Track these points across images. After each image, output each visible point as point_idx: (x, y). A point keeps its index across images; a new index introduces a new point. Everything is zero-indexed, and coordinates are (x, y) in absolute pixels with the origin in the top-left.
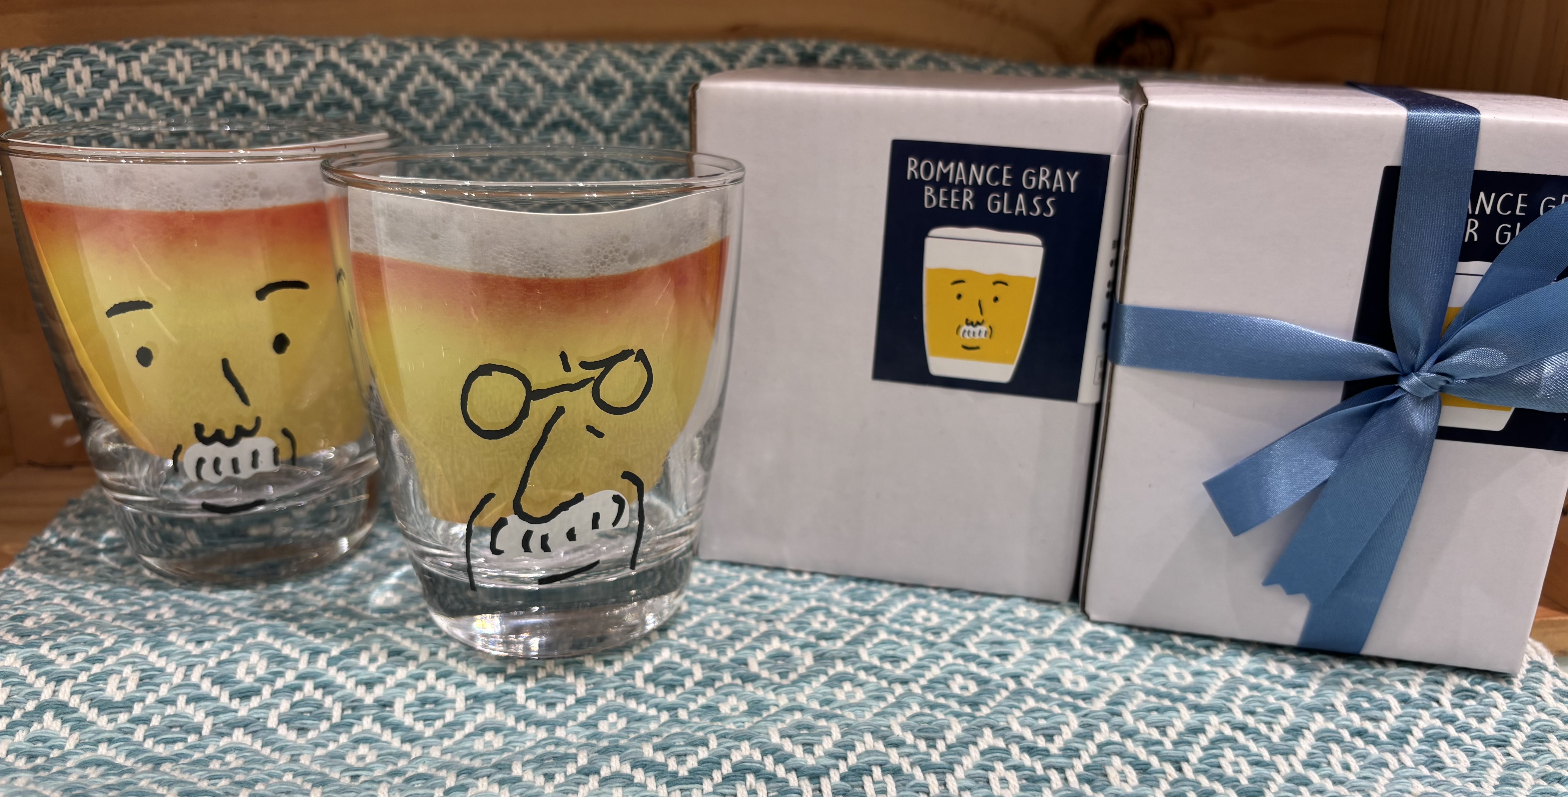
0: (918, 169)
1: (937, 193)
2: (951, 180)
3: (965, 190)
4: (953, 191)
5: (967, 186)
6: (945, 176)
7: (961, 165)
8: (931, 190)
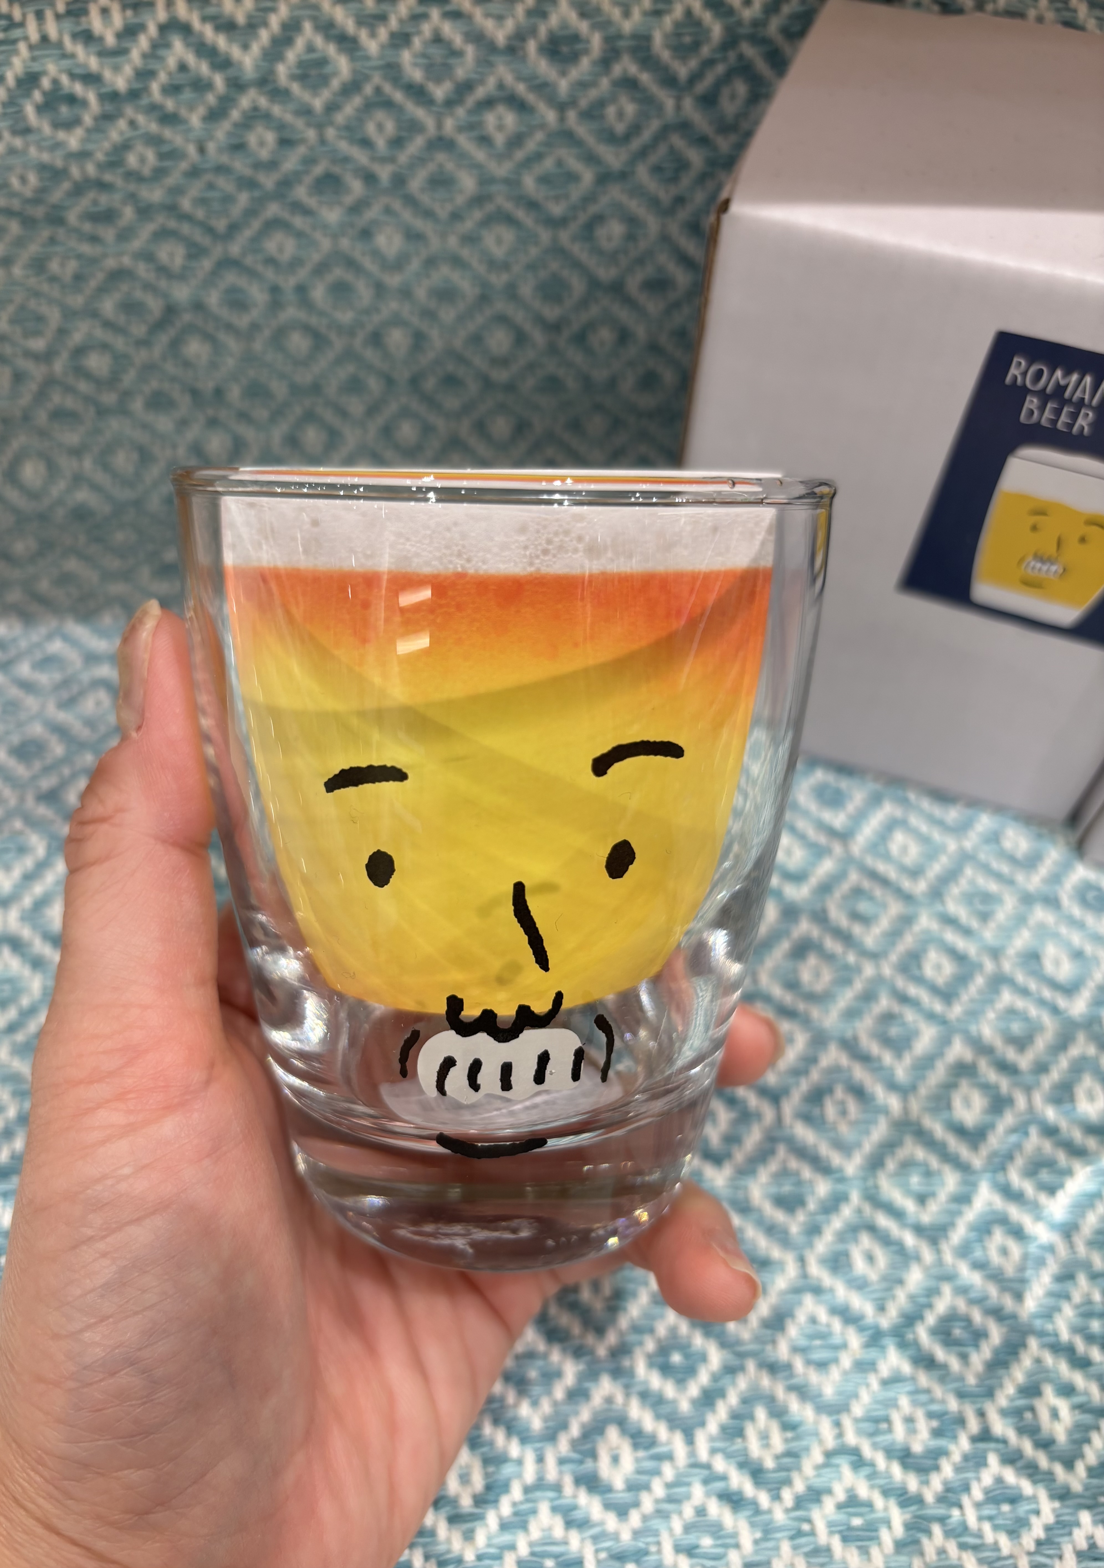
0: (1024, 374)
1: (1042, 409)
2: (1067, 394)
3: (1083, 411)
4: (1066, 410)
5: (1090, 406)
6: (1060, 389)
7: (1088, 380)
8: (1035, 400)
